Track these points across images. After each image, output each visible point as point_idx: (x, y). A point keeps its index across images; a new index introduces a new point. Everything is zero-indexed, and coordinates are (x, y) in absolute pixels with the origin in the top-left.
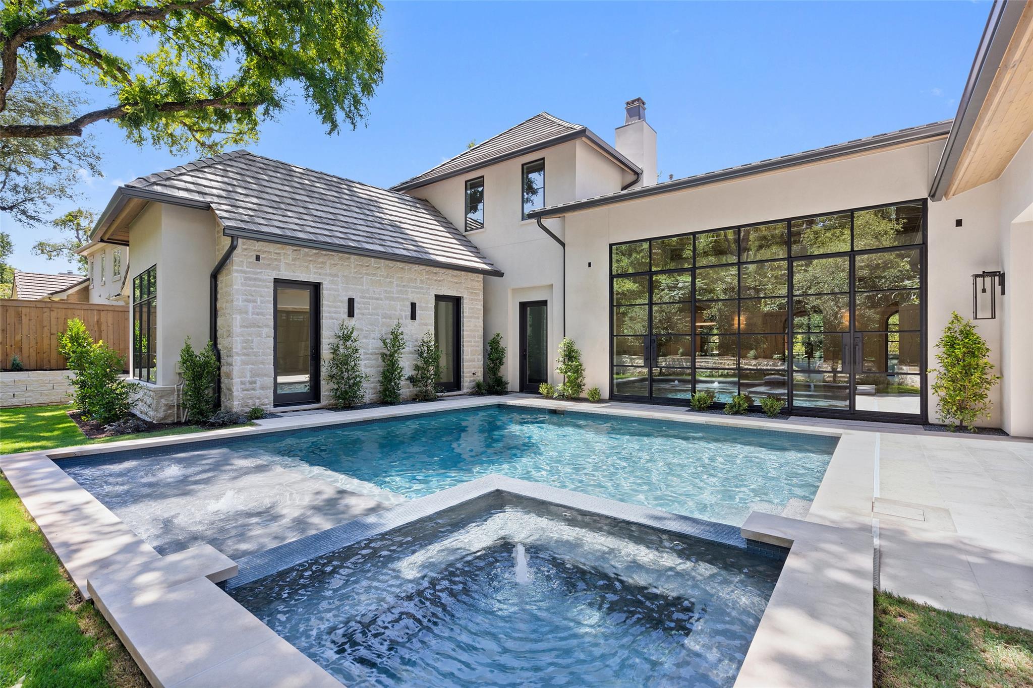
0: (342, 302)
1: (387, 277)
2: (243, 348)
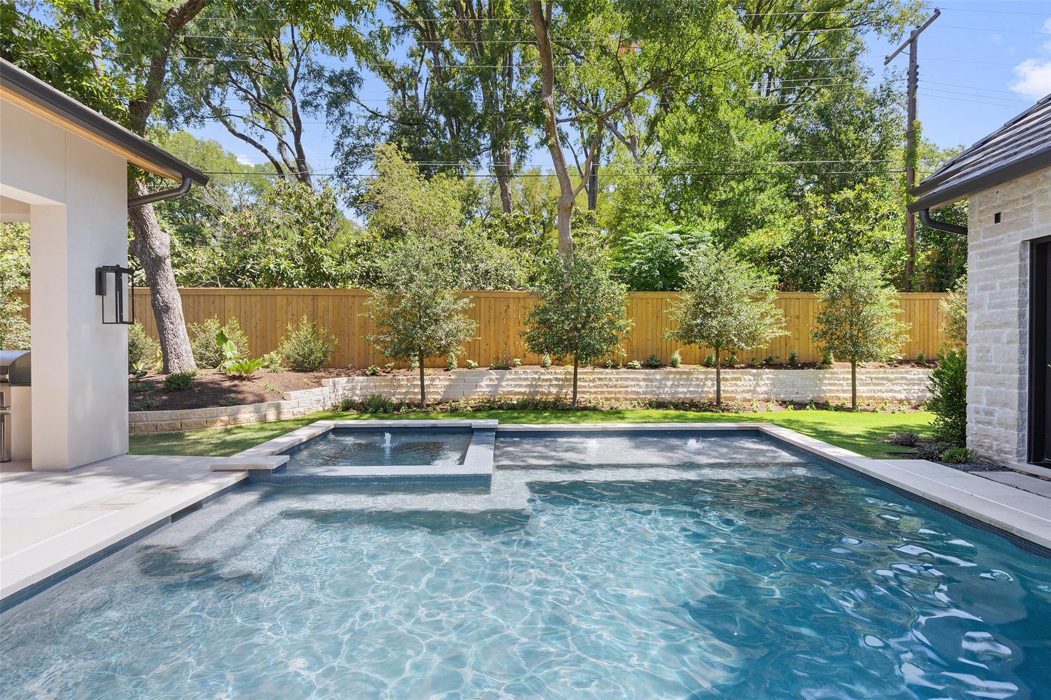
2: (978, 360)
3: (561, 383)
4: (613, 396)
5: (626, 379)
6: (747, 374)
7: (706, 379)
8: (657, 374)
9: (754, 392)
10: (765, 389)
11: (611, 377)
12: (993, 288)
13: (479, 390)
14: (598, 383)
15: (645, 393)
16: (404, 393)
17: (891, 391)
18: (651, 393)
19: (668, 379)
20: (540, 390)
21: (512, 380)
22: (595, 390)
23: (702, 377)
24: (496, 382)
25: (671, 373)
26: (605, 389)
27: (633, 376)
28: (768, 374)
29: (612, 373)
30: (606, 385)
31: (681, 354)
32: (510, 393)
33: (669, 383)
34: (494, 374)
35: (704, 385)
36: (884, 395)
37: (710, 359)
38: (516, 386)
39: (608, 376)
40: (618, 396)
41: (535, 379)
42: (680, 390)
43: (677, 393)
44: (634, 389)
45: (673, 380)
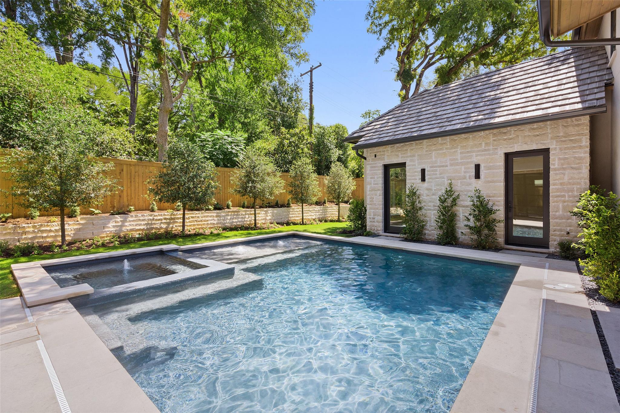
0: (417, 172)
1: (451, 149)
2: (370, 201)
3: (168, 221)
4: (200, 227)
5: (207, 216)
6: (262, 211)
7: (246, 214)
8: (222, 213)
9: (266, 219)
10: (270, 218)
11: (199, 215)
12: (374, 178)
13: (106, 230)
14: (191, 219)
15: (217, 224)
16: (30, 239)
17: (311, 215)
18: (220, 223)
19: (228, 215)
20: (155, 226)
21: (133, 221)
22: (190, 224)
23: (244, 213)
24: (120, 224)
25: (229, 212)
26: (196, 223)
27: (211, 214)
28: (270, 210)
29: (199, 213)
30: (196, 221)
31: (232, 201)
32: (132, 230)
33: (229, 217)
34: (119, 218)
35: (245, 217)
36: (309, 217)
37: (244, 204)
38: (136, 225)
39: (197, 215)
40: (203, 226)
41: (151, 219)
42: (234, 220)
43: (233, 222)
44: (211, 222)
45: (231, 215)
